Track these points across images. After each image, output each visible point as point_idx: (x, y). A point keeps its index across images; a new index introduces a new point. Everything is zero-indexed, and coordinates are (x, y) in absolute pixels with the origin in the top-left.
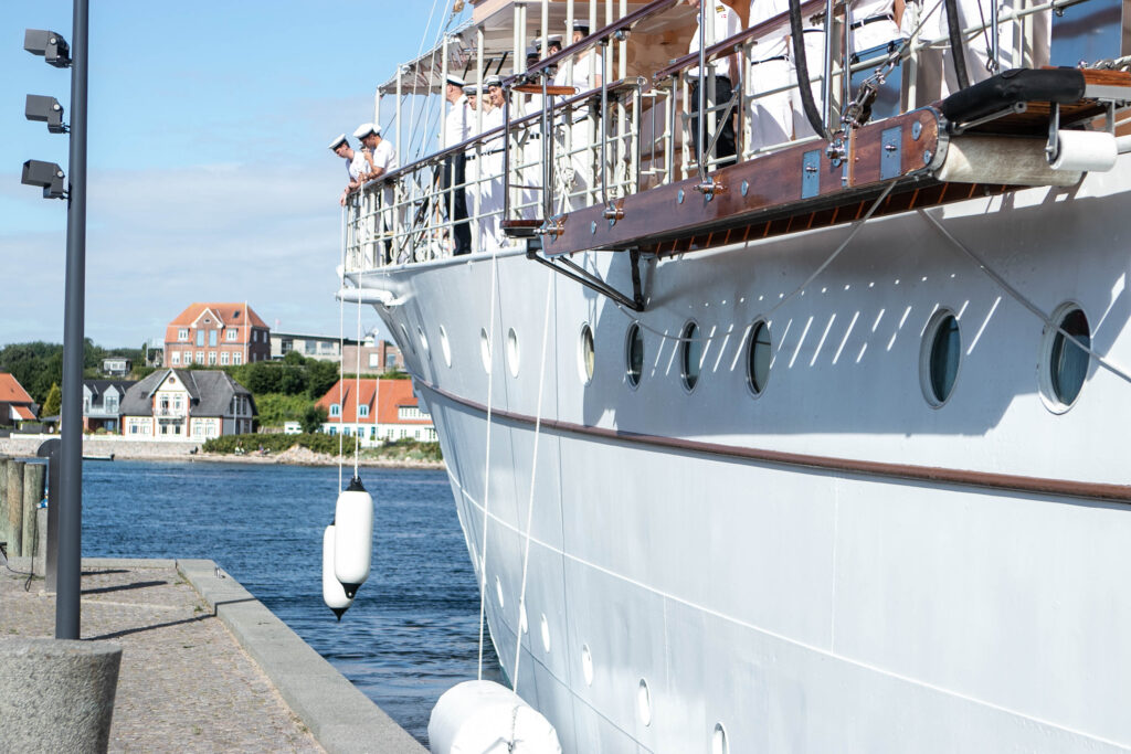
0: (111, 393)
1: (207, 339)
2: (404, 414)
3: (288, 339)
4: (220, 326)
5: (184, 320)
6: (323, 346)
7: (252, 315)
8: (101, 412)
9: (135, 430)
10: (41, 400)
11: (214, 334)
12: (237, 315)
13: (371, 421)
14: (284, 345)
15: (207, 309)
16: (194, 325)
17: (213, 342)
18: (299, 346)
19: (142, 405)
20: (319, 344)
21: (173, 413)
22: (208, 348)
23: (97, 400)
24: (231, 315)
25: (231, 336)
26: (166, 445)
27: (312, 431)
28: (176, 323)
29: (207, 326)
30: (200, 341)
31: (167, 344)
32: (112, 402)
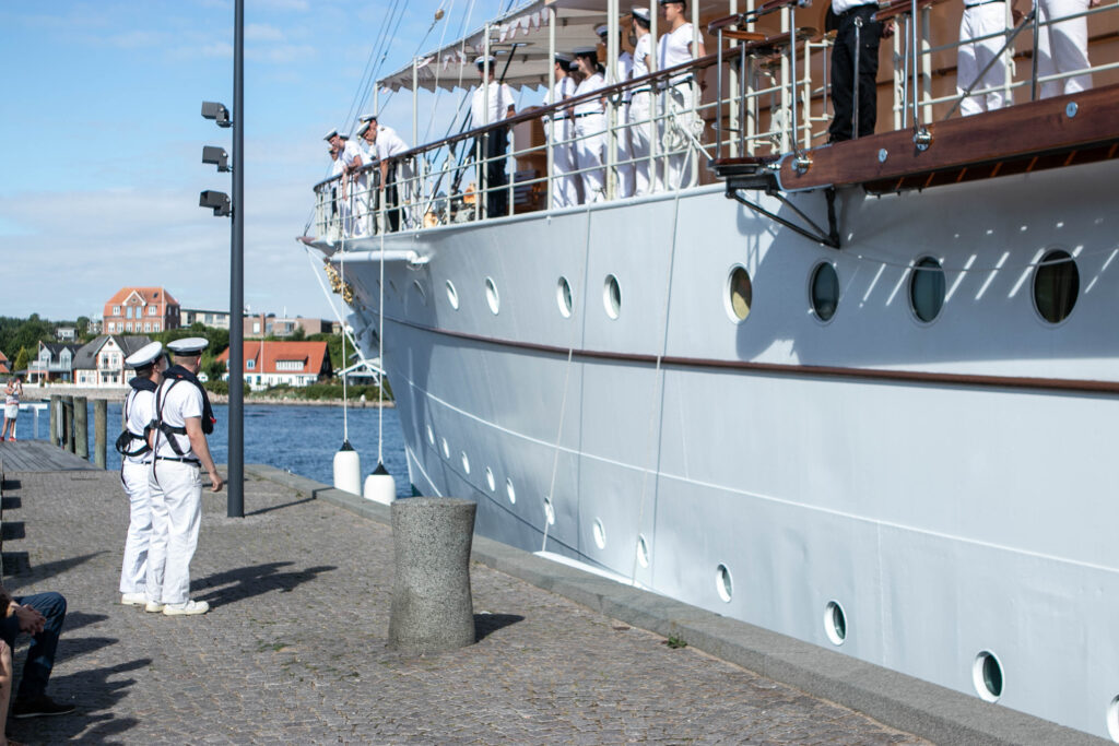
0: (65, 353)
1: (134, 314)
2: (280, 366)
3: (192, 314)
4: (144, 304)
5: (117, 300)
6: (218, 318)
7: (167, 296)
8: (58, 367)
9: (84, 380)
10: (12, 359)
11: (139, 310)
12: (156, 296)
13: (257, 371)
14: (189, 317)
15: (134, 292)
16: (124, 304)
17: (139, 315)
18: (200, 318)
19: (89, 362)
20: (215, 316)
21: (112, 367)
22: (134, 320)
23: (55, 358)
24: (152, 296)
25: (152, 311)
26: (108, 390)
27: (215, 378)
28: (111, 302)
29: (134, 304)
30: (129, 314)
31: (105, 317)
32: (66, 360)
